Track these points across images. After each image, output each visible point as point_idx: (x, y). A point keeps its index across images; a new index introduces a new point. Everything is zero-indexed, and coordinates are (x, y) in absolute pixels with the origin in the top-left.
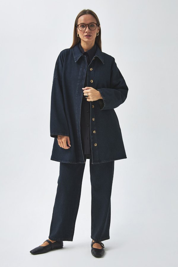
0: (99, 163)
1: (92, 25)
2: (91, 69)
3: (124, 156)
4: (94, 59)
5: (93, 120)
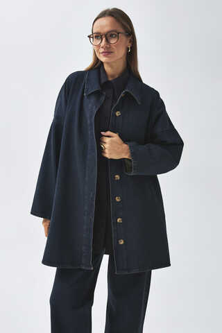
0: (127, 273)
1: (112, 35)
2: (118, 114)
3: (167, 264)
4: (122, 95)
5: (118, 199)
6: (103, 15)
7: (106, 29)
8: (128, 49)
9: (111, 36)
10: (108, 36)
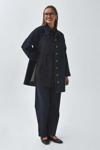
6: (48, 7)
7: (50, 12)
8: (56, 19)
9: (51, 14)
10: (50, 14)
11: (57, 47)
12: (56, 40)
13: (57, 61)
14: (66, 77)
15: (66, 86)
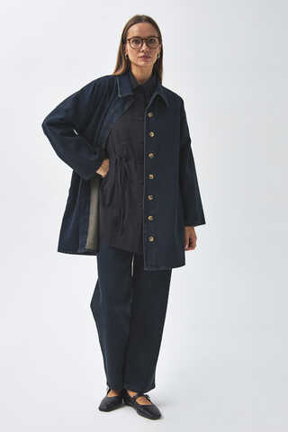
1: (152, 40)
5: (150, 198)
11: (152, 134)
12: (150, 115)
13: (151, 176)
14: (187, 228)
15: (186, 252)
